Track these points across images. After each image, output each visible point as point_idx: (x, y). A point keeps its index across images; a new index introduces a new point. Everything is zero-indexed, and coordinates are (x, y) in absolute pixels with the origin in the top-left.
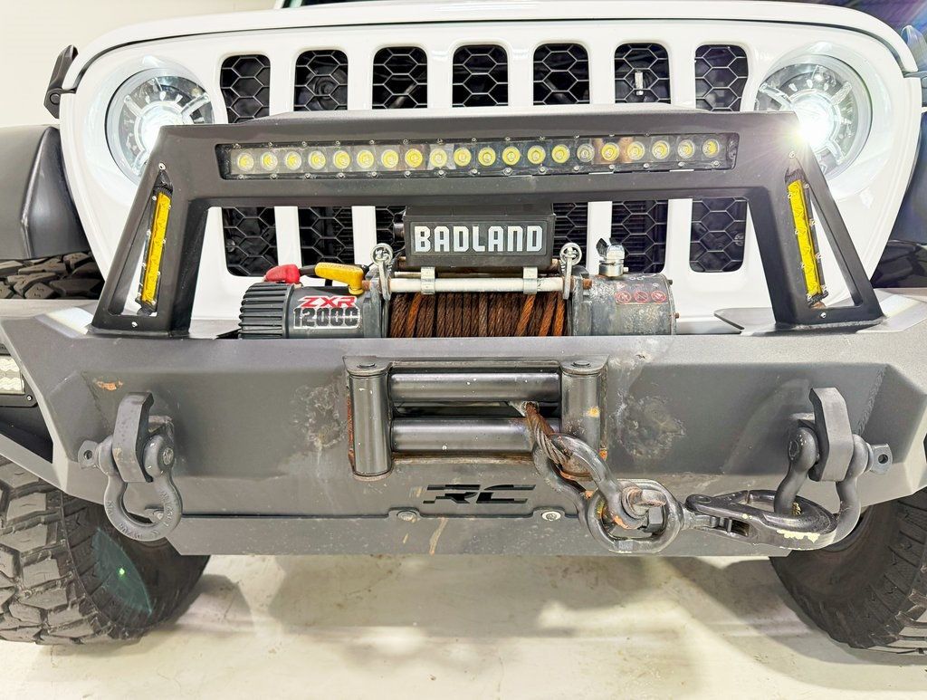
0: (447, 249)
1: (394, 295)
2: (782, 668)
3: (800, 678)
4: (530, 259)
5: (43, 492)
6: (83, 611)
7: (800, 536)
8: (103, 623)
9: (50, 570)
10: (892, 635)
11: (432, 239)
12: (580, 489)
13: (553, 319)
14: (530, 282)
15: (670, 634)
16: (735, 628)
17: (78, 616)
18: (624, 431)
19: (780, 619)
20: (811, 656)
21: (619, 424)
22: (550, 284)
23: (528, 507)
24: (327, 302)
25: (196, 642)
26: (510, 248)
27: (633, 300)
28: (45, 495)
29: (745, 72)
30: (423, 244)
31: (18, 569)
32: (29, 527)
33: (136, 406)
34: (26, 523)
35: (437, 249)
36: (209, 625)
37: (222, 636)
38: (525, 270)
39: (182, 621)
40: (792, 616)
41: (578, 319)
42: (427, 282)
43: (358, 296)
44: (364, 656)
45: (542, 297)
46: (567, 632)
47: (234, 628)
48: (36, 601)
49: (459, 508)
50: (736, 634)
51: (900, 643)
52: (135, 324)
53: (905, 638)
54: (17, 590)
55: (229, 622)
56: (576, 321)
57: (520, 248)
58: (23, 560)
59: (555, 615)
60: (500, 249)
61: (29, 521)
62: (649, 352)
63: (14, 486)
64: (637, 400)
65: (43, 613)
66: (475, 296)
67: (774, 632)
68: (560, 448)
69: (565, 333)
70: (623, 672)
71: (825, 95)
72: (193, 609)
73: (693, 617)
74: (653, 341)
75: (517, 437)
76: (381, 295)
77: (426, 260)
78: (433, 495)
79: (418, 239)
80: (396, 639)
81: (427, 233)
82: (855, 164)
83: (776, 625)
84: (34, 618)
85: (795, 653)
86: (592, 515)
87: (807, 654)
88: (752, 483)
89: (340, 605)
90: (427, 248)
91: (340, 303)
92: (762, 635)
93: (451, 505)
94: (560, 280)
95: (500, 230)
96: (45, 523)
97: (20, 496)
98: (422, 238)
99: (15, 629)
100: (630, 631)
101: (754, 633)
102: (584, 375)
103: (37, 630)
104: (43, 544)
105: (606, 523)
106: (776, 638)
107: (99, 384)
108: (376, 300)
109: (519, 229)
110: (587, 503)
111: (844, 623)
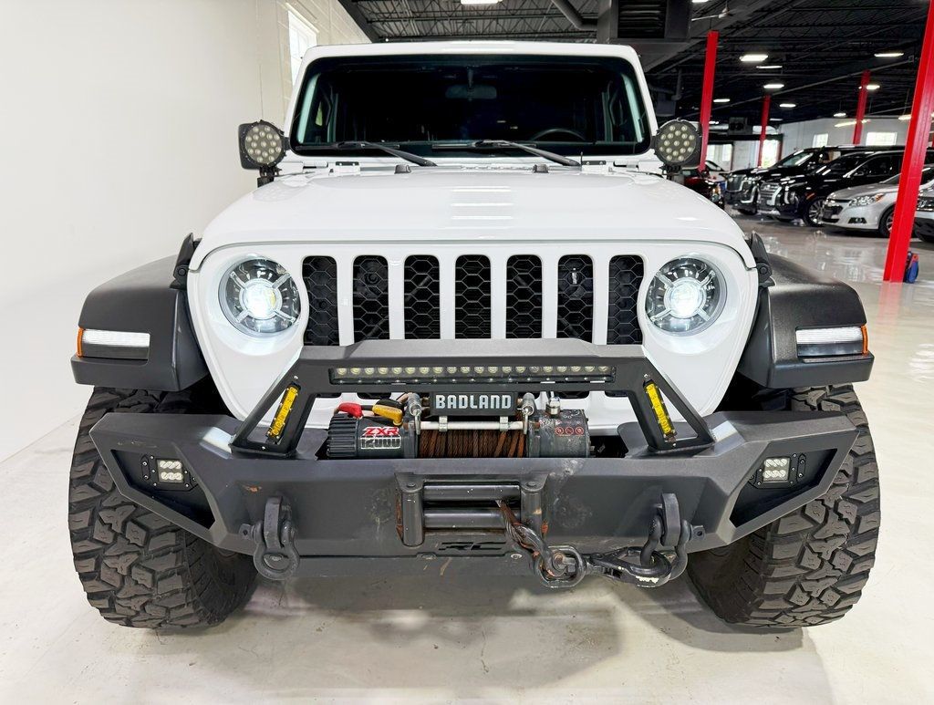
0: (455, 407)
1: (422, 431)
2: (678, 637)
3: (690, 644)
4: (504, 412)
5: (173, 531)
6: (194, 608)
7: (647, 580)
8: (205, 613)
9: (177, 583)
10: (746, 616)
11: (446, 402)
12: (531, 551)
13: (517, 445)
14: (503, 424)
15: (605, 612)
16: (651, 608)
17: (192, 611)
18: (558, 513)
19: (684, 601)
20: (700, 628)
21: (555, 510)
22: (516, 425)
23: (502, 552)
24: (381, 431)
25: (262, 623)
26: (492, 407)
27: (565, 433)
28: (174, 534)
29: (642, 274)
30: (441, 404)
31: (154, 582)
32: (162, 555)
33: (275, 506)
34: (161, 552)
35: (449, 407)
36: (268, 611)
37: (280, 619)
38: (501, 418)
39: (248, 608)
40: (693, 599)
41: (532, 446)
42: (443, 424)
43: (399, 427)
44: (386, 632)
45: (511, 432)
46: (530, 612)
47: (288, 613)
48: (165, 603)
49: (461, 552)
50: (650, 612)
51: (752, 621)
52: (264, 448)
53: (755, 618)
54: (151, 596)
55: (284, 608)
56: (531, 448)
57: (498, 407)
58: (158, 577)
59: (522, 600)
60: (486, 407)
61: (164, 552)
62: (572, 468)
63: (154, 528)
64: (565, 496)
65: (168, 610)
66: (471, 432)
67: (677, 610)
68: (519, 533)
69: (524, 455)
70: (569, 641)
71: (695, 281)
72: (254, 598)
73: (622, 600)
74: (574, 461)
75: (495, 520)
76: (415, 432)
77: (443, 412)
78: (444, 546)
79: (438, 402)
80: (408, 619)
81: (444, 398)
82: (716, 323)
83: (680, 606)
84: (162, 613)
85: (690, 627)
86: (537, 568)
87: (696, 626)
88: (632, 542)
89: (364, 594)
90: (443, 406)
91: (389, 432)
92: (670, 612)
93: (456, 551)
94: (521, 423)
95: (486, 397)
96: (174, 552)
97: (158, 535)
98: (440, 401)
99: (145, 621)
100: (575, 611)
101: (663, 611)
102: (533, 493)
103: (160, 621)
104: (173, 566)
105: (544, 571)
106: (679, 615)
107: (247, 488)
108: (412, 435)
109: (498, 397)
110: (534, 559)
111: (721, 605)
